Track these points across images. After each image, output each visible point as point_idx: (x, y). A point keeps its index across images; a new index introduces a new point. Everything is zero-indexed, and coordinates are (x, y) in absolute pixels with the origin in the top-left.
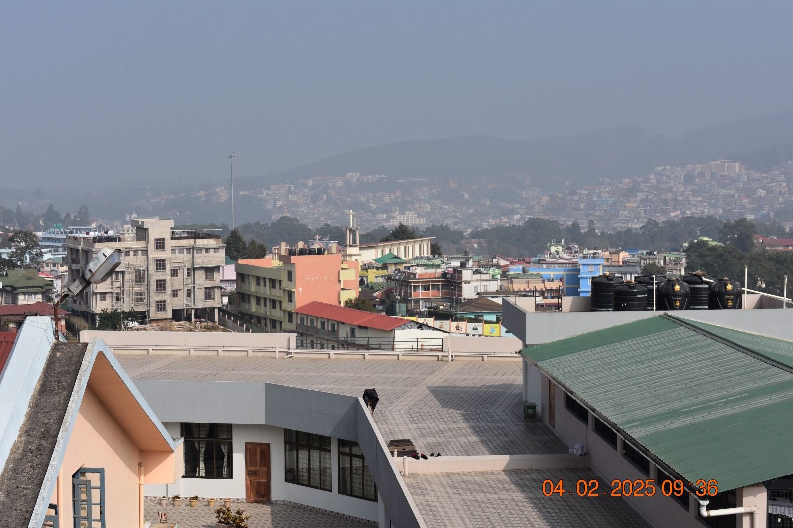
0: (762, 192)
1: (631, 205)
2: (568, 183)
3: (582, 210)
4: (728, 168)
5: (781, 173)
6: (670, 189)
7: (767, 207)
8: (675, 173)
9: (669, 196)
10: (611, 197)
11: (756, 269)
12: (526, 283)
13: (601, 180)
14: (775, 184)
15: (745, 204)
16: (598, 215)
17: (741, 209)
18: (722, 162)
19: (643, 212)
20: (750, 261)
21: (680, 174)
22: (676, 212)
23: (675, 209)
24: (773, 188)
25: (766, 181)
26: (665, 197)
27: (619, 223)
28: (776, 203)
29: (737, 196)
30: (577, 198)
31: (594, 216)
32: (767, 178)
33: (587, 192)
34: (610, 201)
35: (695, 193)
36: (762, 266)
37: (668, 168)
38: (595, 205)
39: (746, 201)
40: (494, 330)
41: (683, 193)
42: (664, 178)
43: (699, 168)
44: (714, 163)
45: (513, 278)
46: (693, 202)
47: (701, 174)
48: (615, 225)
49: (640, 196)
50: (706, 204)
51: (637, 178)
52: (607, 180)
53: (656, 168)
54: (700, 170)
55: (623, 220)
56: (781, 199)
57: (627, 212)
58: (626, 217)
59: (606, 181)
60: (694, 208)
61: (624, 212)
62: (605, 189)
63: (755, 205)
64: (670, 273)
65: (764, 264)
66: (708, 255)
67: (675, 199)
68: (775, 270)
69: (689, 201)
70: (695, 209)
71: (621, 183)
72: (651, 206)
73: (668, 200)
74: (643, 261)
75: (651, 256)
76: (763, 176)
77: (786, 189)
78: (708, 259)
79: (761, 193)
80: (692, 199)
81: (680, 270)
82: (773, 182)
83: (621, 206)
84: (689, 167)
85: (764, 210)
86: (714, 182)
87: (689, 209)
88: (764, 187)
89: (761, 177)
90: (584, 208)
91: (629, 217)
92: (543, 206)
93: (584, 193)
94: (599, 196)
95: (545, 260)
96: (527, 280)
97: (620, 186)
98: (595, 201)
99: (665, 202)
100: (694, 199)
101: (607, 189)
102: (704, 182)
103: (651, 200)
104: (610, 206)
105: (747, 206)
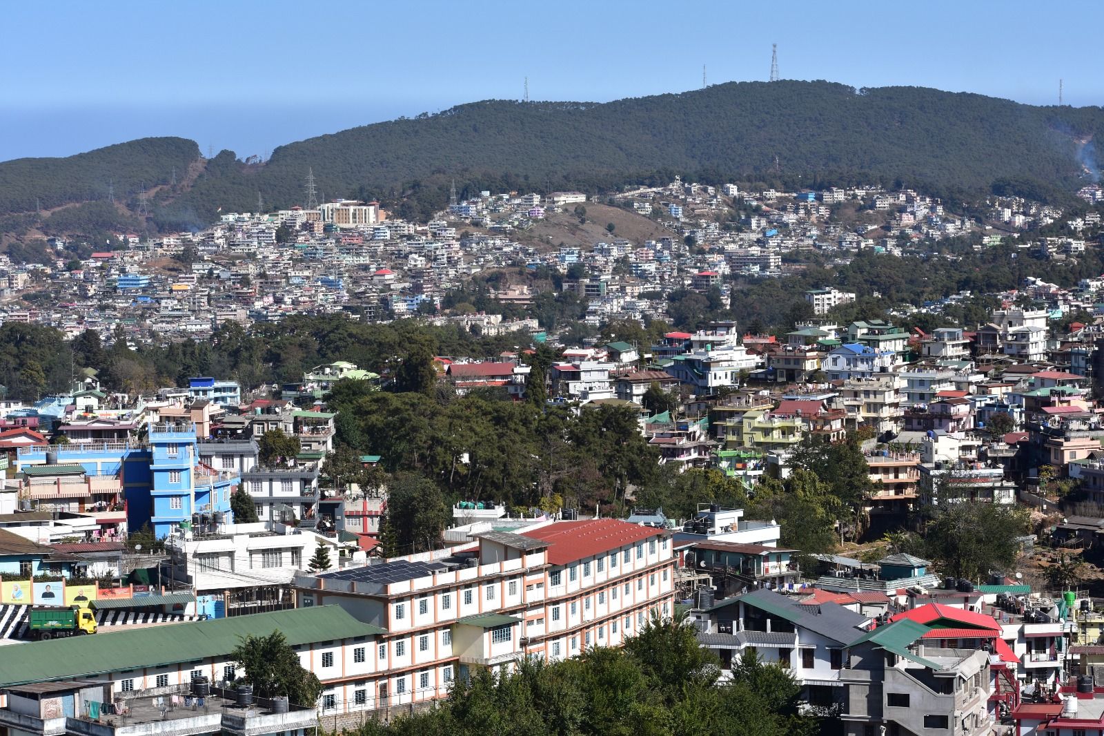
0: (418, 261)
1: (184, 286)
2: (60, 246)
3: (92, 297)
4: (354, 215)
5: (451, 225)
6: (251, 256)
7: (428, 288)
8: (260, 226)
9: (252, 269)
10: (143, 273)
11: (462, 436)
12: (55, 483)
13: (121, 238)
14: (440, 244)
15: (387, 282)
16: (122, 309)
17: (382, 291)
18: (344, 205)
19: (205, 300)
20: (449, 420)
21: (269, 228)
22: (265, 299)
23: (263, 295)
24: (438, 252)
25: (424, 238)
26: (244, 272)
27: (162, 322)
28: (444, 279)
29: (373, 268)
30: (82, 277)
31: (115, 309)
32: (424, 233)
33: (99, 264)
34: (144, 281)
35: (296, 261)
36: (472, 429)
37: (246, 216)
38: (115, 289)
39: (390, 277)
40: (20, 593)
41: (275, 265)
42: (240, 235)
43: (301, 216)
44: (329, 205)
45: (31, 476)
46: (296, 281)
47: (307, 227)
48: (155, 328)
49: (198, 269)
50: (319, 283)
51: (190, 236)
52: (134, 240)
53: (224, 217)
54: (304, 220)
55: (169, 317)
56: (452, 272)
57: (176, 302)
58: (174, 310)
59: (131, 240)
60: (298, 292)
61: (169, 301)
62: (132, 257)
63: (407, 285)
64: (307, 448)
65: (475, 426)
66: (374, 412)
67: (262, 275)
68: (495, 437)
69: (288, 278)
70: (299, 294)
71: (161, 245)
72: (218, 289)
73: (250, 277)
74: (256, 427)
75: (272, 417)
76: (419, 229)
77: (461, 254)
78: (373, 418)
79: (416, 261)
80: (293, 274)
81: (325, 442)
82: (436, 241)
83: (164, 290)
84: (285, 215)
85: (423, 293)
86: (331, 243)
87: (289, 292)
88: (419, 250)
89: (416, 231)
90: (95, 294)
91: (179, 310)
92: (19, 291)
93: (93, 265)
94: (123, 271)
95: (68, 425)
96: (55, 478)
97: (160, 250)
98: (115, 281)
99: (245, 281)
100: (296, 275)
101: (136, 258)
102: (312, 241)
103: (218, 277)
104: (144, 290)
105: (392, 287)
